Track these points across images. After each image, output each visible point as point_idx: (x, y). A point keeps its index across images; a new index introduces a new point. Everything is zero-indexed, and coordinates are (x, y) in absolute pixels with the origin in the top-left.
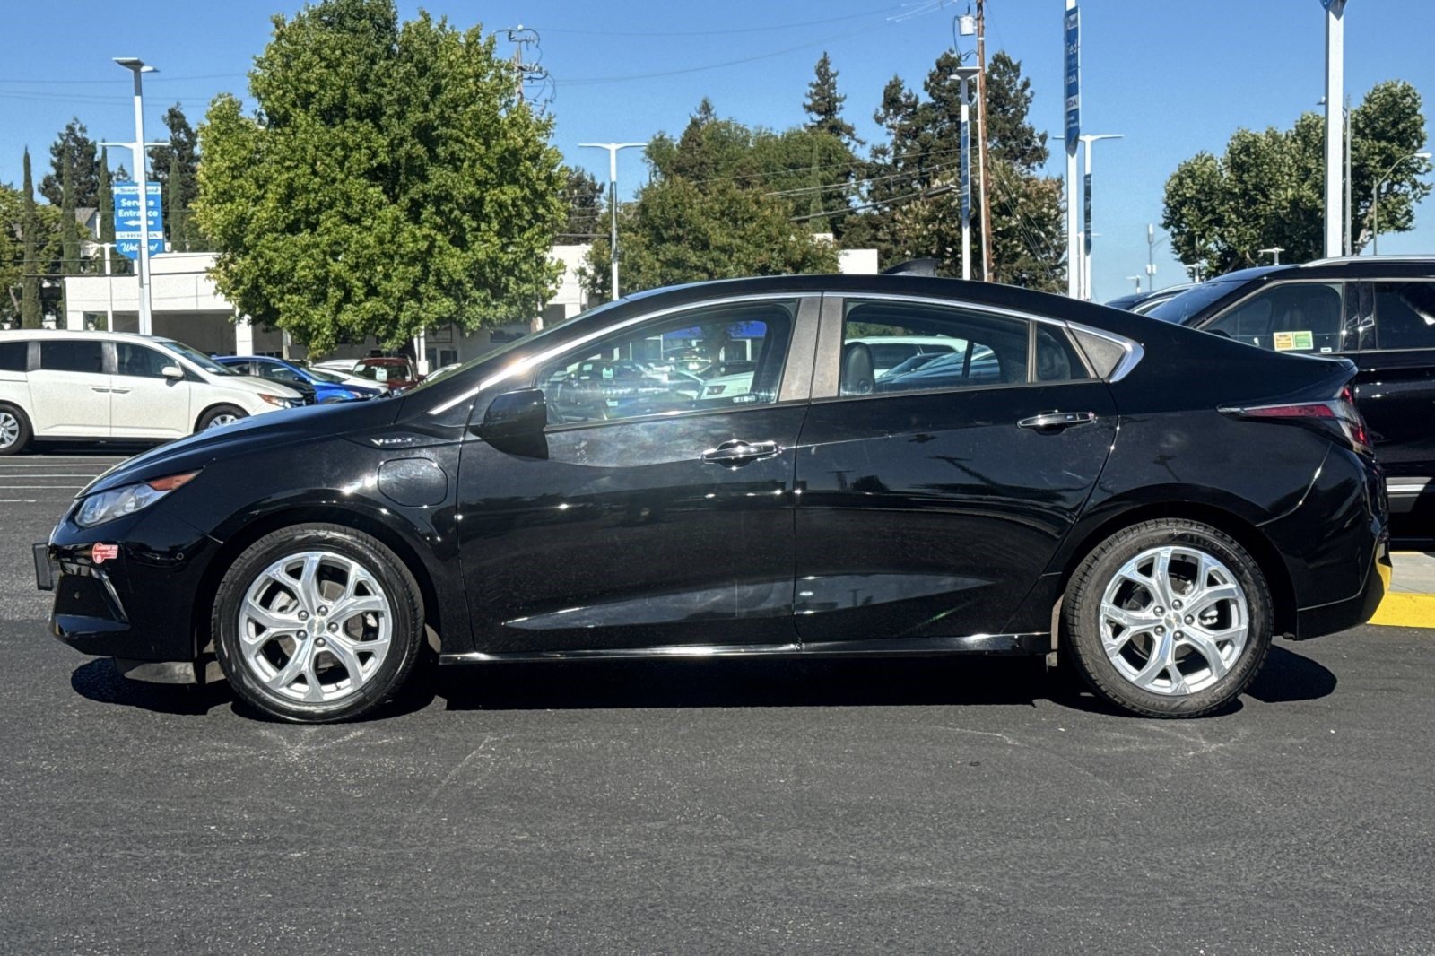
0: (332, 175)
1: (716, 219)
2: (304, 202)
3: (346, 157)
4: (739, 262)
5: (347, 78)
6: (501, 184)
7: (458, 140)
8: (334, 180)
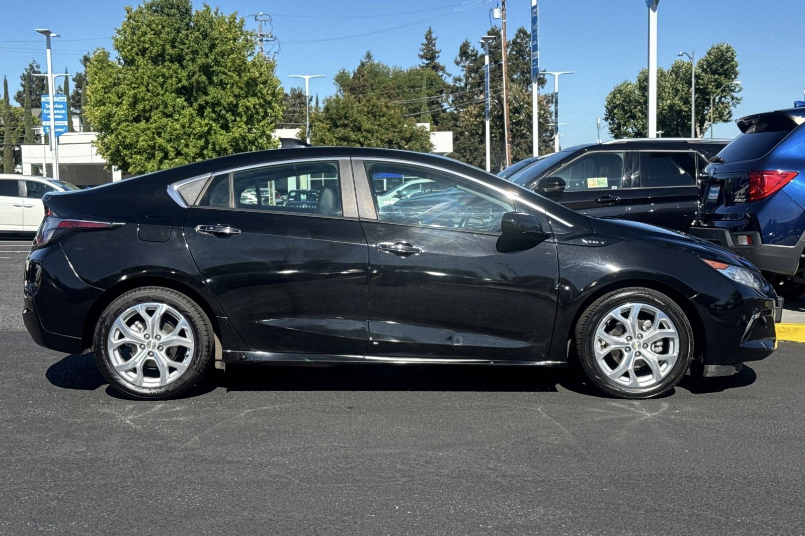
0: (157, 92)
1: (365, 115)
2: (142, 106)
3: (164, 82)
4: (377, 138)
5: (165, 40)
6: (247, 97)
7: (224, 73)
8: (158, 95)
